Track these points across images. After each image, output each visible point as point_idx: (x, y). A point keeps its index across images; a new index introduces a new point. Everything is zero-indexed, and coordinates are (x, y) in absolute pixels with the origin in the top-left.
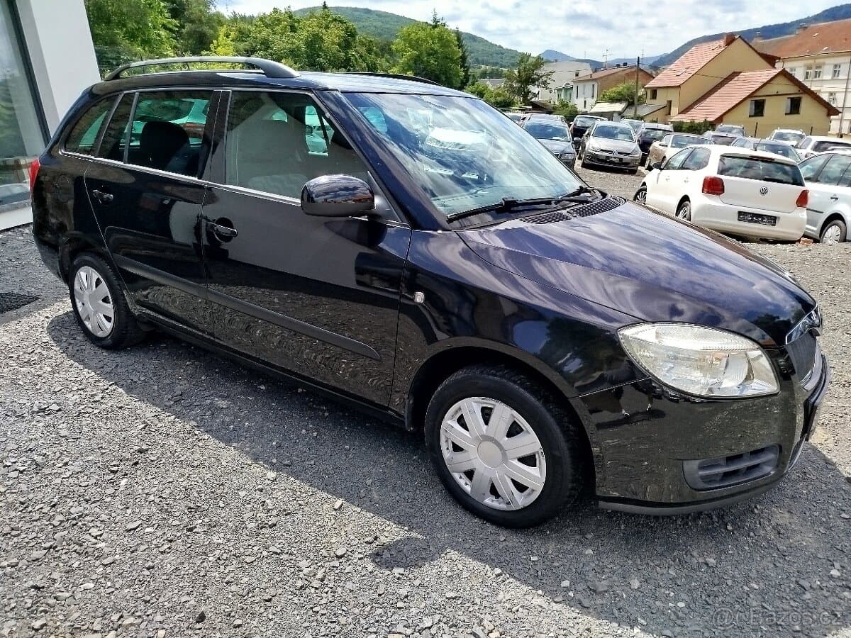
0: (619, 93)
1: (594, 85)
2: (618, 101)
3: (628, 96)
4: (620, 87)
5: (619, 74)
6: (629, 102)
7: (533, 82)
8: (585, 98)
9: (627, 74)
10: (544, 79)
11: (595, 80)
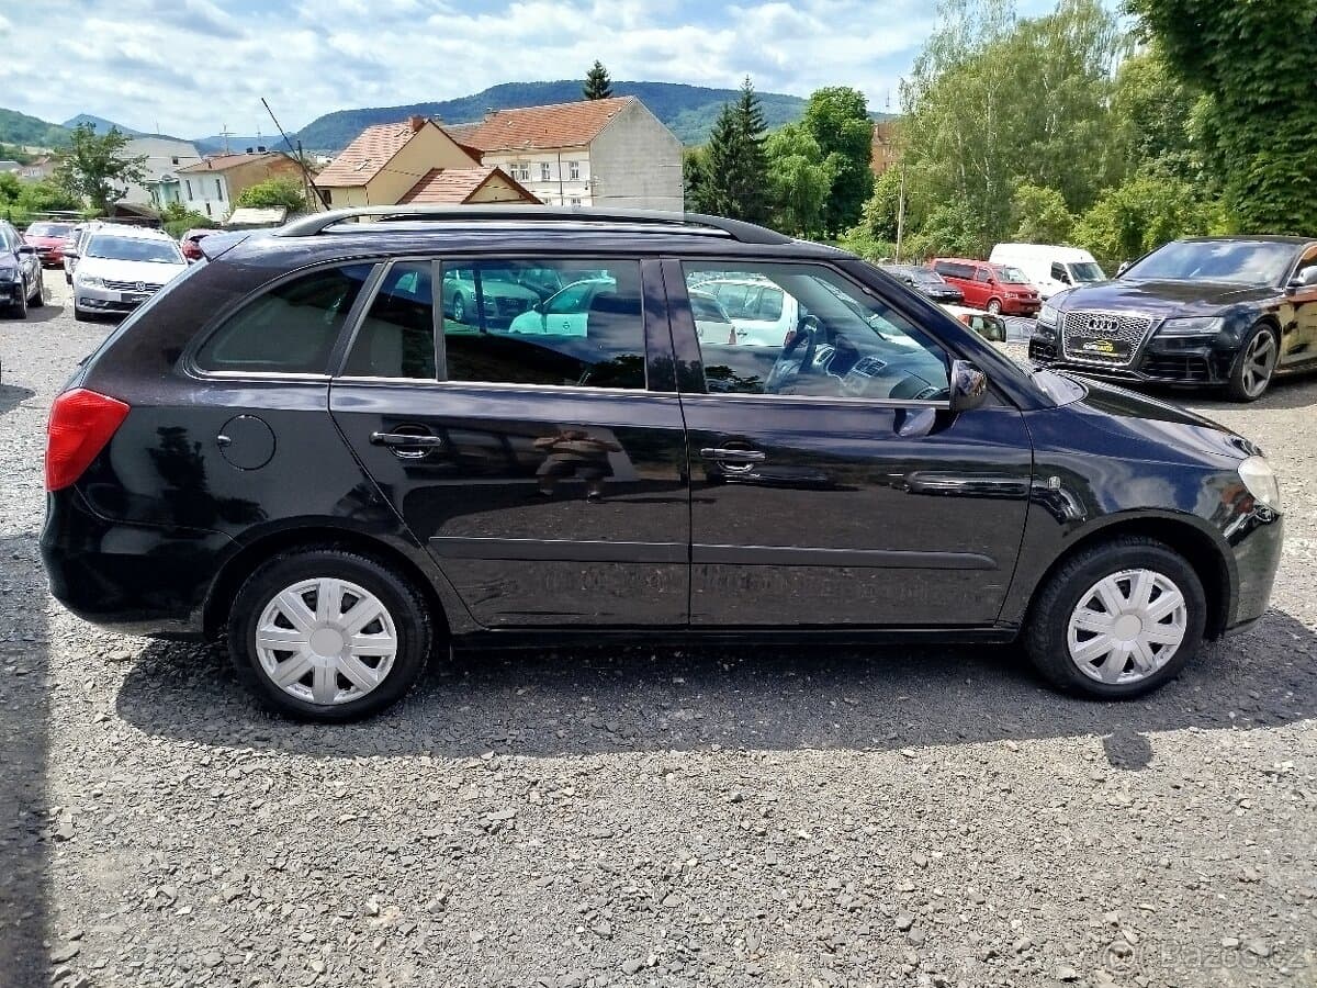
0: (271, 194)
1: (218, 181)
2: (271, 205)
3: (285, 198)
4: (267, 185)
5: (257, 163)
6: (288, 208)
7: (112, 172)
8: (206, 200)
9: (269, 165)
10: (133, 167)
11: (219, 172)
